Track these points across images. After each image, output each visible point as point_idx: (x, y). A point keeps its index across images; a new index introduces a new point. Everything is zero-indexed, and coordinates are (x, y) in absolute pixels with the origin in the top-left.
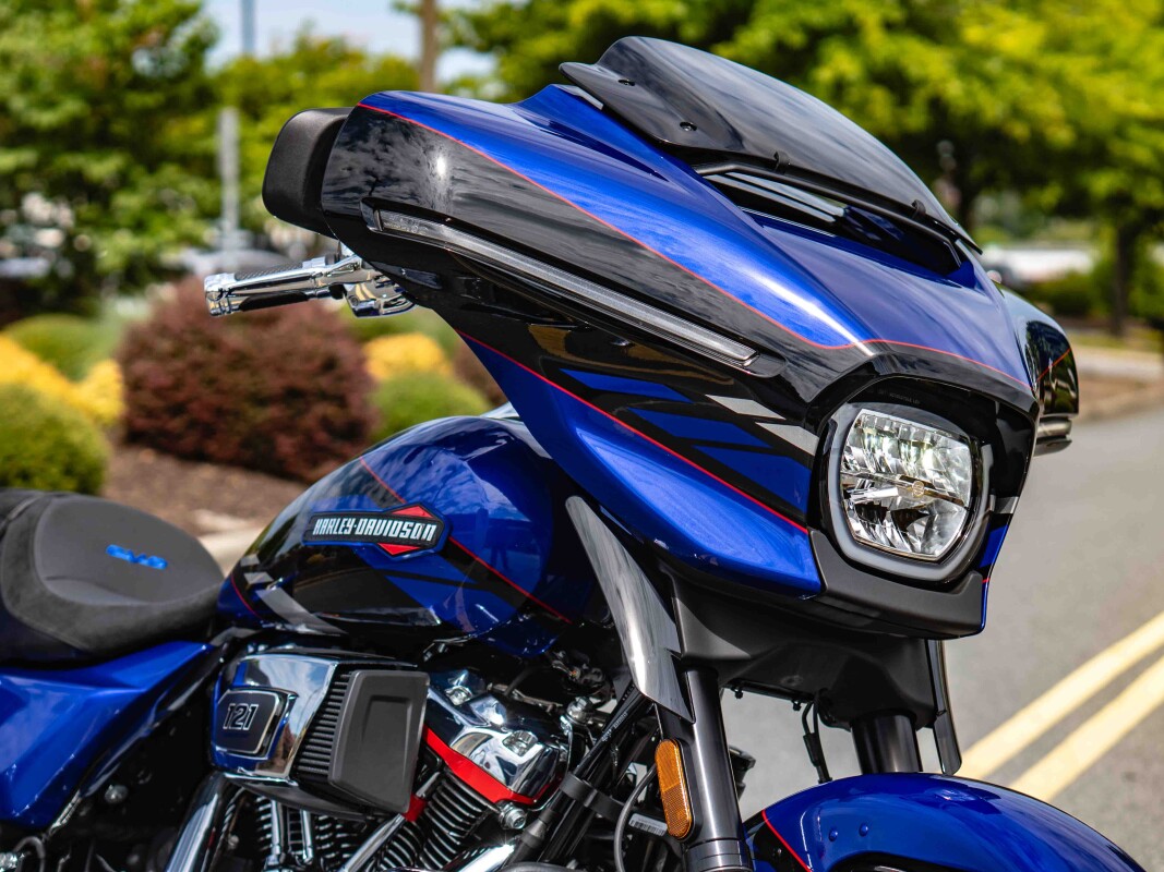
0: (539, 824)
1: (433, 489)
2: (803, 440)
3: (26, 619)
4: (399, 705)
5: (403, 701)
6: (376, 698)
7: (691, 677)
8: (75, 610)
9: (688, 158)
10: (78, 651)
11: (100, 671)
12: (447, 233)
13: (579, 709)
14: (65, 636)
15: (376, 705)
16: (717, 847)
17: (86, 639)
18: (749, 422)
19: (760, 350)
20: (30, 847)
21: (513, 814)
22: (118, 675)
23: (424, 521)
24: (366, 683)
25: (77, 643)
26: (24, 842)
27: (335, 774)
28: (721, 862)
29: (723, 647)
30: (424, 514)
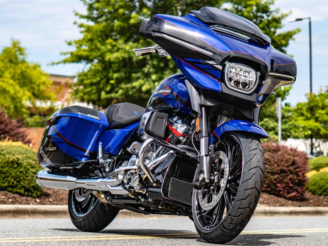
0: (185, 139)
1: (174, 86)
2: (220, 67)
3: (115, 120)
4: (163, 119)
5: (163, 118)
6: (157, 117)
7: (203, 108)
8: (123, 118)
9: (208, 24)
10: (123, 124)
11: (127, 127)
12: (165, 36)
13: (194, 121)
14: (121, 122)
15: (158, 118)
16: (204, 133)
17: (124, 122)
18: (212, 65)
19: (214, 53)
20: (113, 159)
21: (181, 138)
23: (169, 89)
24: (156, 114)
26: (113, 157)
27: (150, 129)
28: (204, 135)
29: (209, 104)
30: (169, 88)
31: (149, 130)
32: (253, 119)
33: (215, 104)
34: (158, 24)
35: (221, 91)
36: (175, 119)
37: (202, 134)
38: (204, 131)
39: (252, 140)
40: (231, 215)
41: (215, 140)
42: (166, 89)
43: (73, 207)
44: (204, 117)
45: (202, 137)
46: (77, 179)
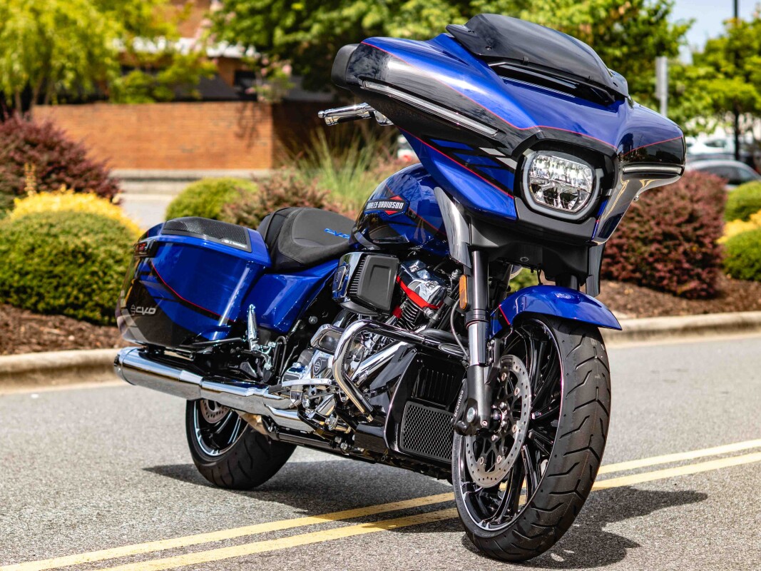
0: (437, 315)
1: (413, 188)
2: (513, 164)
3: (284, 253)
4: (386, 270)
5: (388, 268)
6: (375, 266)
7: (475, 254)
8: (300, 248)
9: (485, 60)
10: (301, 264)
11: (308, 272)
12: (388, 89)
13: (456, 273)
14: (297, 258)
15: (376, 268)
16: (477, 312)
17: (302, 259)
18: (493, 157)
19: (499, 131)
20: (281, 340)
21: (429, 312)
22: (315, 273)
23: (400, 202)
24: (372, 259)
25: (300, 261)
26: (279, 338)
27: (359, 293)
28: (477, 317)
29: (488, 243)
30: (401, 199)
31: (355, 294)
32: (586, 271)
33: (502, 244)
34: (374, 57)
35: (514, 217)
36: (414, 267)
37: (473, 315)
38: (477, 307)
39: (584, 336)
40: (537, 506)
41: (501, 328)
42: (393, 201)
43: (197, 430)
44: (478, 274)
45: (474, 321)
46: (203, 380)
